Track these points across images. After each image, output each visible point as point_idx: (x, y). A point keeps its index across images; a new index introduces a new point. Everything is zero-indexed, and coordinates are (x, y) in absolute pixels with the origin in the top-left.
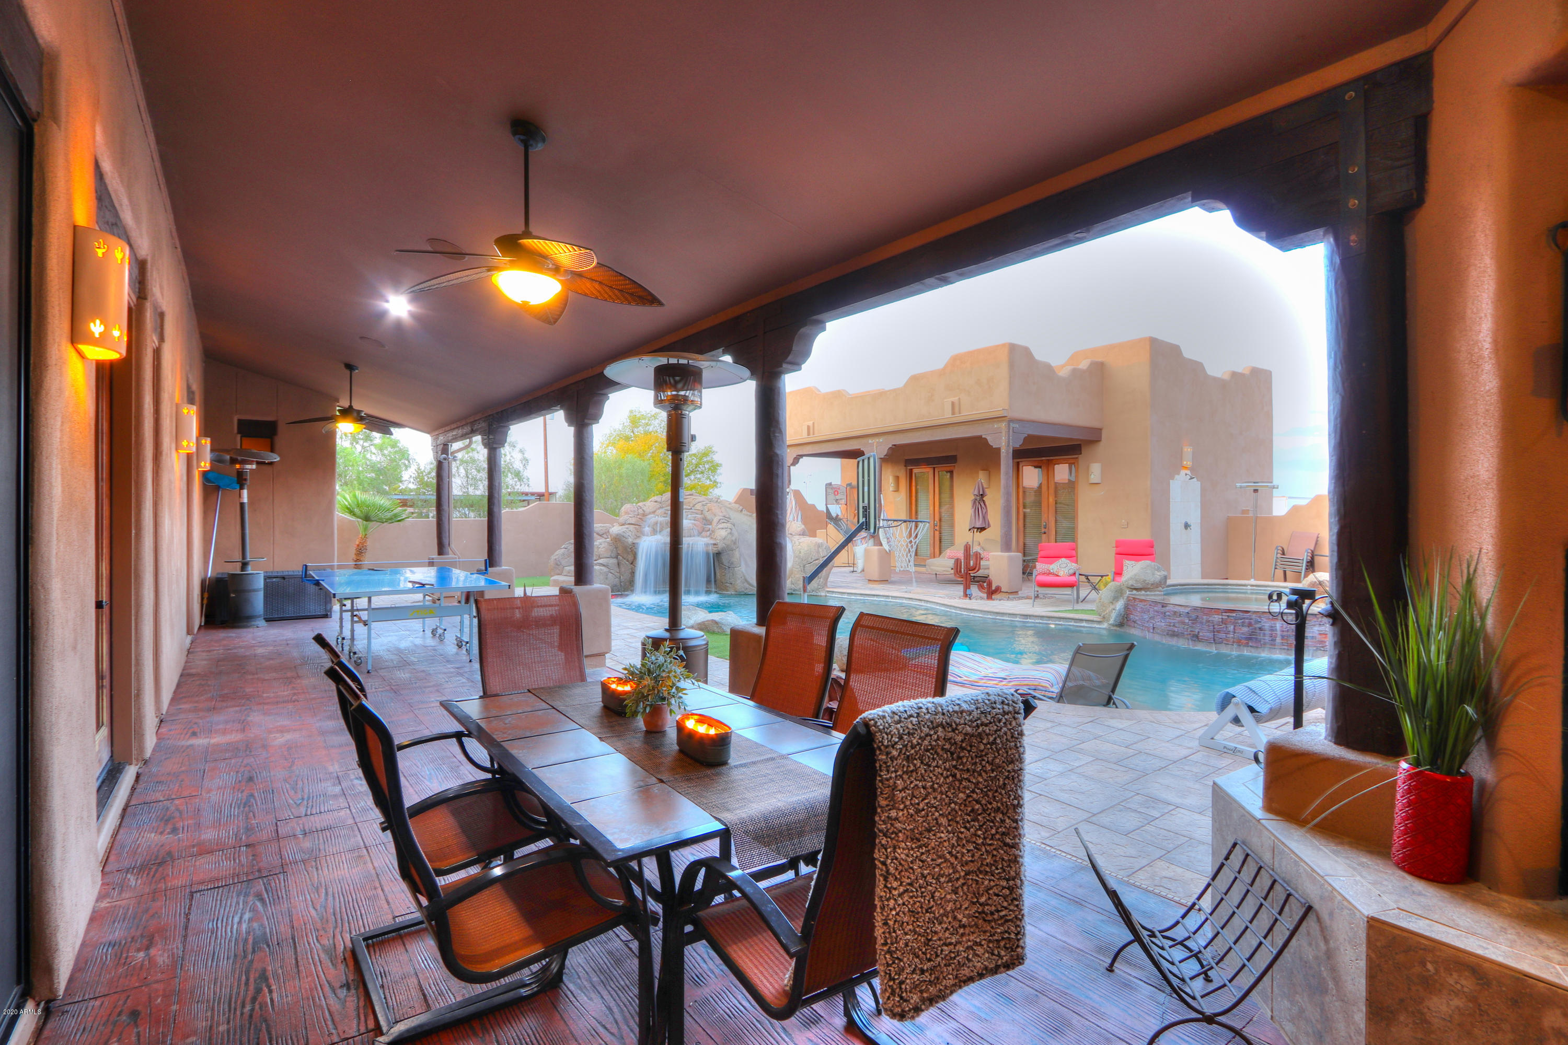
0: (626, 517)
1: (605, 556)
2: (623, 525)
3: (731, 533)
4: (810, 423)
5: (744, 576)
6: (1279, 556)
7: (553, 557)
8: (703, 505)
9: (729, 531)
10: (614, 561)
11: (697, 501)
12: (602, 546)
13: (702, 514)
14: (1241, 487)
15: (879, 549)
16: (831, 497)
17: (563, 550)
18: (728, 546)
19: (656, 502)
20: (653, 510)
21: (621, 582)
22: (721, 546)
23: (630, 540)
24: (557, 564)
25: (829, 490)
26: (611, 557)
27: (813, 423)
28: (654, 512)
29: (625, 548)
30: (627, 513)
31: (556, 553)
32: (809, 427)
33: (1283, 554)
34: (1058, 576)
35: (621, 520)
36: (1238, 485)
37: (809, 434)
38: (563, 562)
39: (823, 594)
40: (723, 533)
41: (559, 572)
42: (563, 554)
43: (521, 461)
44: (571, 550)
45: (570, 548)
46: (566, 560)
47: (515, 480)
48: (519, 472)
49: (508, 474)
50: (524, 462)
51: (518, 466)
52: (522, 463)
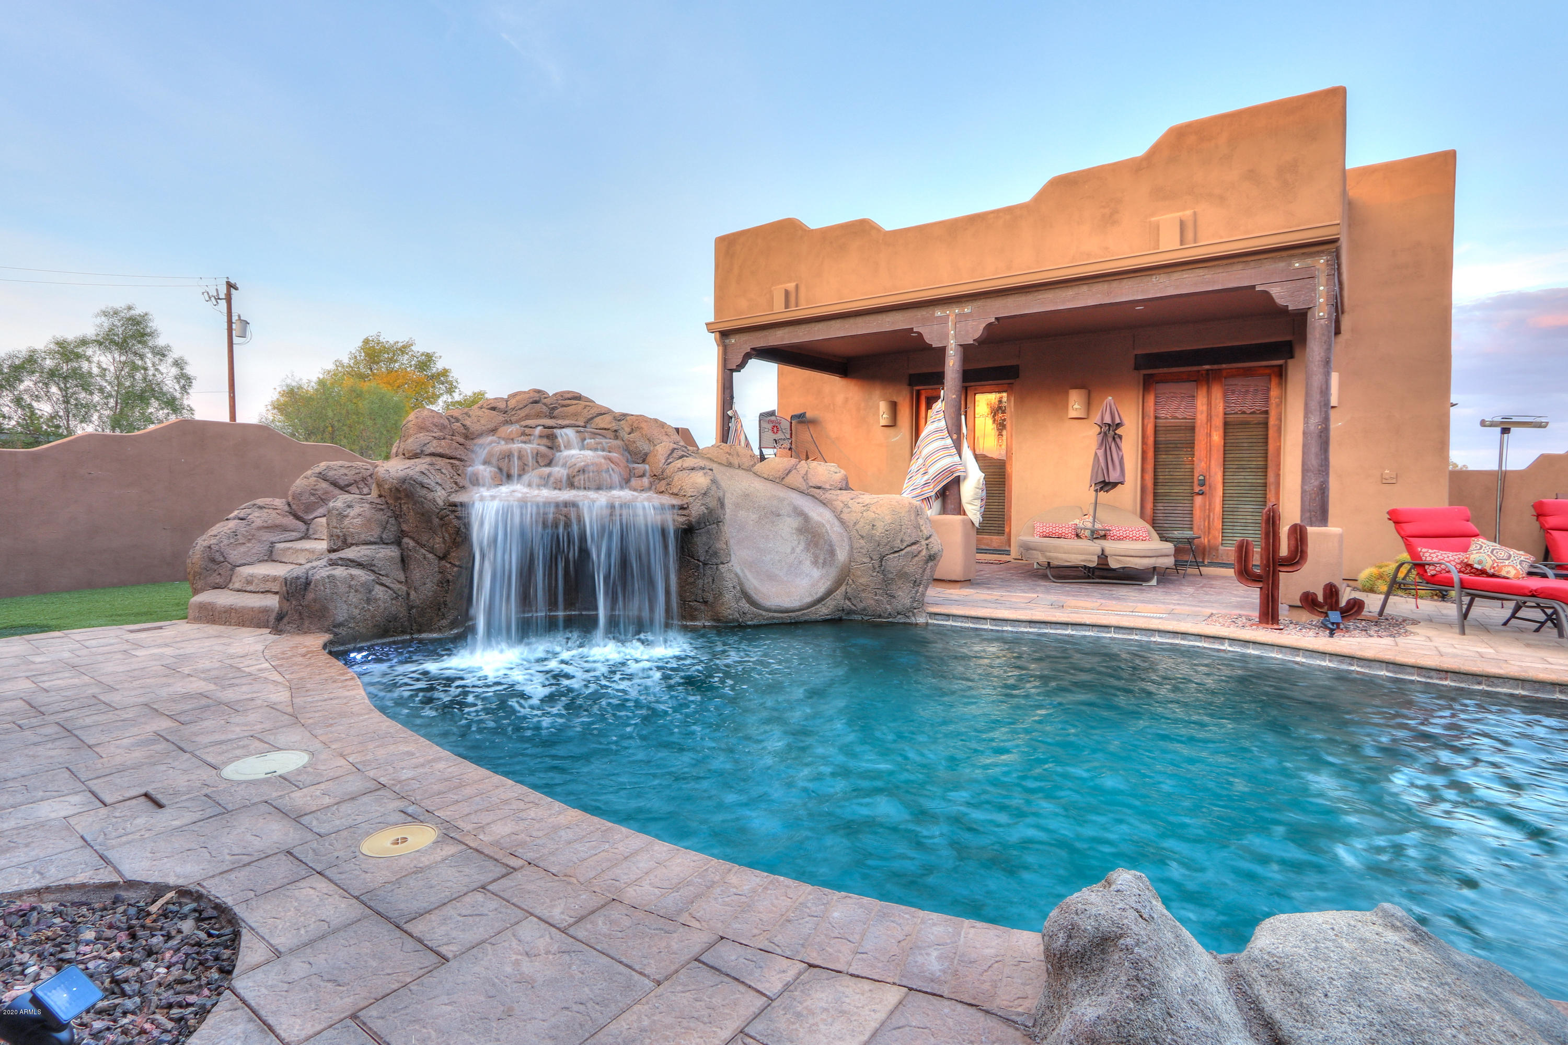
0: (423, 437)
1: (363, 537)
2: (416, 456)
4: (791, 286)
5: (741, 584)
7: (202, 542)
10: (391, 552)
12: (352, 512)
13: (616, 438)
15: (963, 521)
16: (769, 436)
17: (232, 524)
20: (491, 426)
21: (411, 608)
23: (440, 496)
24: (213, 560)
25: (764, 425)
26: (382, 542)
27: (797, 287)
28: (494, 431)
29: (425, 516)
31: (214, 530)
32: (787, 293)
34: (1507, 578)
35: (412, 443)
37: (787, 306)
38: (234, 555)
39: (921, 620)
41: (218, 580)
42: (235, 534)
43: (177, 378)
44: (259, 523)
45: (259, 518)
46: (242, 549)
47: (166, 411)
48: (174, 399)
49: (153, 400)
50: (183, 382)
51: (171, 386)
52: (179, 382)
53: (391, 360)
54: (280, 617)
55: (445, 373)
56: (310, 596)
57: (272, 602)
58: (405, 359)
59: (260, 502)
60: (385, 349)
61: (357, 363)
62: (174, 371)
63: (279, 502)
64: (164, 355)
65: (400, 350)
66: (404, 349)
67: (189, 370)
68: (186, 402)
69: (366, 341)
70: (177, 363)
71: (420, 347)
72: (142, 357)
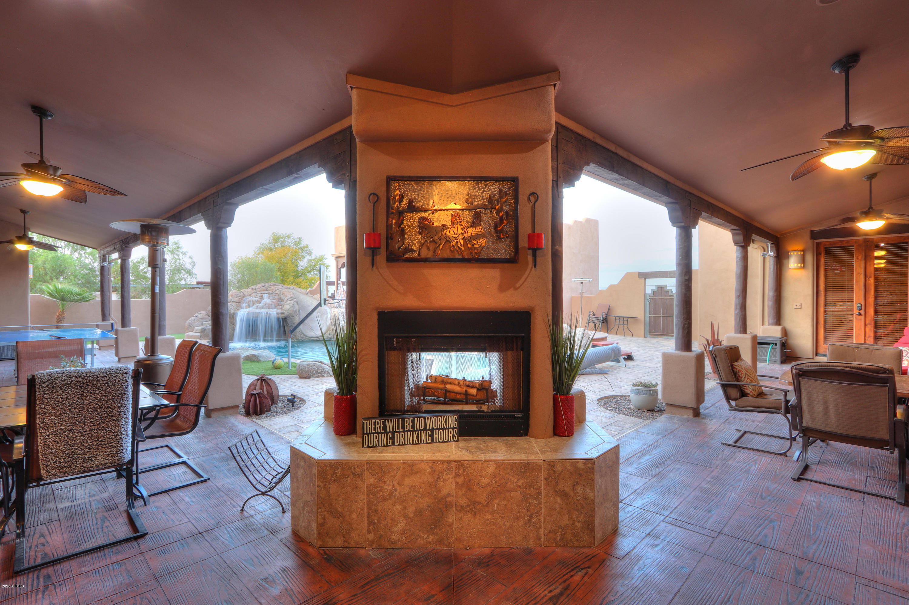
0: (231, 298)
3: (293, 307)
5: (302, 331)
6: (591, 316)
7: (188, 322)
8: (280, 291)
9: (292, 305)
11: (277, 289)
14: (574, 281)
17: (194, 318)
18: (290, 314)
19: (252, 289)
22: (286, 314)
23: (232, 311)
24: (190, 326)
28: (250, 295)
30: (232, 295)
31: (190, 319)
33: (594, 315)
36: (573, 280)
38: (194, 324)
40: (288, 307)
41: (191, 330)
42: (195, 320)
43: (190, 263)
44: (200, 317)
45: (200, 316)
46: (196, 323)
47: (187, 275)
48: (190, 270)
49: (182, 271)
50: (192, 264)
51: (188, 266)
52: (191, 264)
53: (283, 241)
54: (200, 337)
55: (307, 246)
56: (206, 332)
57: (199, 334)
58: (289, 240)
59: (200, 312)
60: (281, 237)
61: (269, 243)
62: (190, 260)
63: (205, 312)
64: (186, 254)
65: (287, 236)
66: (288, 237)
67: (194, 260)
68: (194, 272)
69: (273, 233)
70: (190, 257)
71: (295, 236)
72: (178, 255)
